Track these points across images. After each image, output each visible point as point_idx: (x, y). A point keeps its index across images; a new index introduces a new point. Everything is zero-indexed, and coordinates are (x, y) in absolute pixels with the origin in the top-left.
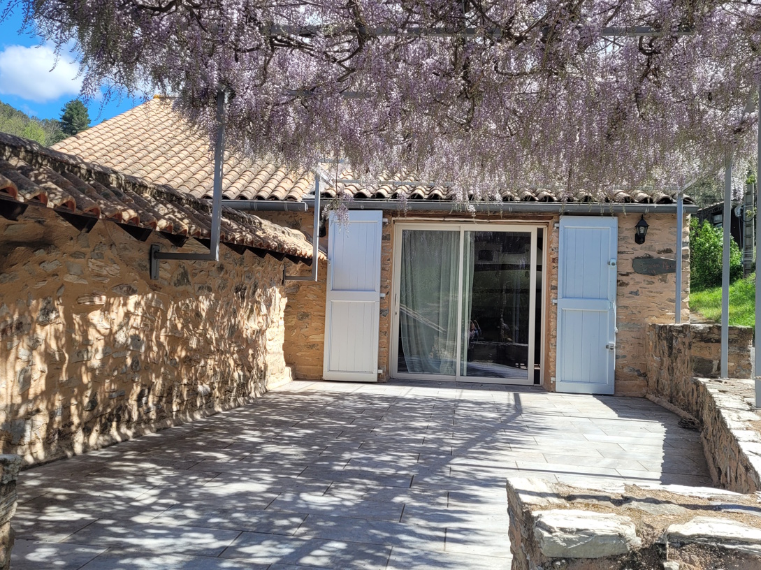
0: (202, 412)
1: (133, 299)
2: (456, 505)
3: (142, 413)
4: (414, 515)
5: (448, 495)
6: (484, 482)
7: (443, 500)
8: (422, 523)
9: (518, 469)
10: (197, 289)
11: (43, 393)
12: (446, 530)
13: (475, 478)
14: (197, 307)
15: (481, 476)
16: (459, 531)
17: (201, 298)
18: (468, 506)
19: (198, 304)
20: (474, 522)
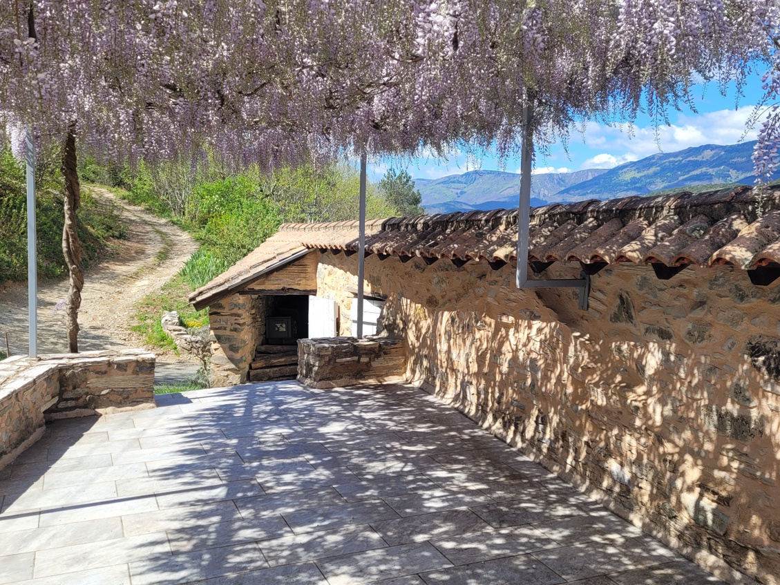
0: (606, 498)
1: (537, 324)
2: (195, 445)
3: (536, 438)
4: (215, 434)
5: (206, 452)
6: (184, 469)
7: (207, 447)
8: (209, 431)
9: (155, 495)
10: (643, 331)
11: (475, 373)
12: (193, 430)
13: (193, 473)
14: (641, 357)
15: (188, 478)
16: (185, 432)
17: (651, 345)
18: (187, 446)
19: (644, 353)
20: (179, 438)
